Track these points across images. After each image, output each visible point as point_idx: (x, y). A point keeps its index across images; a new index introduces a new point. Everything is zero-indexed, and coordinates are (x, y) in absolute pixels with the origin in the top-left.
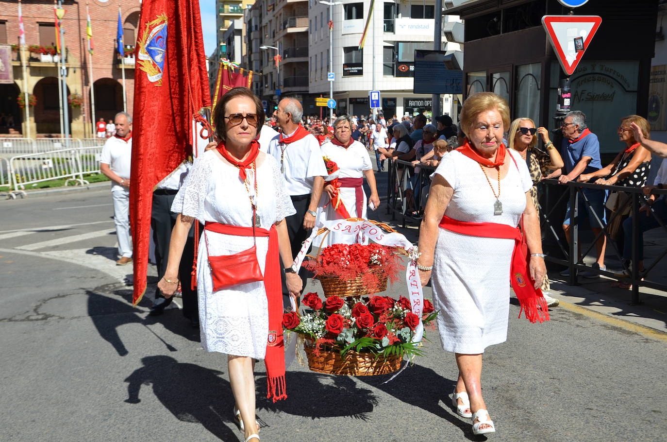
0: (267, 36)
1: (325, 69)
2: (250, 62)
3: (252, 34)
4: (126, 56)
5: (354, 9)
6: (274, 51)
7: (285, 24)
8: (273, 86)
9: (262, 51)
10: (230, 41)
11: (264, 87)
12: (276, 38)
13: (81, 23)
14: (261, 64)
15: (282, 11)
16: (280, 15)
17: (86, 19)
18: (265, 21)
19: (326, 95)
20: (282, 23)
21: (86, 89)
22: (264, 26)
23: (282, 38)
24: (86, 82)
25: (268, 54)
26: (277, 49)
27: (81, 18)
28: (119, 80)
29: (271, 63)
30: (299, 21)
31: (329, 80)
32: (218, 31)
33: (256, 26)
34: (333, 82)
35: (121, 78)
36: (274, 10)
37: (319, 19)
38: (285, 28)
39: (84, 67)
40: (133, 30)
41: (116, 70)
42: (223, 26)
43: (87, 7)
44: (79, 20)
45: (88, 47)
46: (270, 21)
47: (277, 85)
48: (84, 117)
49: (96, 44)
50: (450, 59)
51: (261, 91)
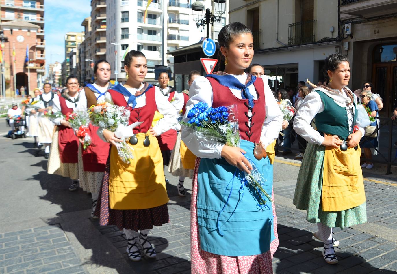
0: (88, 55)
1: (113, 69)
2: (80, 66)
3: (81, 55)
4: (30, 63)
5: (125, 47)
6: (91, 62)
7: (96, 51)
8: (91, 76)
9: (85, 62)
10: (71, 57)
11: (86, 76)
12: (92, 56)
13: (11, 50)
14: (85, 66)
15: (94, 46)
16: (94, 47)
17: (12, 48)
18: (87, 49)
19: (114, 79)
20: (94, 50)
21: (12, 77)
22: (87, 52)
23: (95, 57)
24: (12, 74)
25: (88, 63)
26: (92, 60)
27: (11, 47)
28: (26, 73)
29: (89, 67)
30: (102, 50)
31: (115, 74)
32: (66, 53)
33: (83, 52)
34: (117, 75)
35: (27, 72)
36: (91, 45)
37: (111, 50)
38: (96, 53)
39: (11, 67)
40: (33, 53)
41: (25, 69)
42: (68, 51)
43: (14, 44)
44: (10, 48)
45: (13, 59)
46: (89, 50)
47: (92, 75)
48: (11, 89)
49: (17, 59)
50: (169, 69)
51: (85, 78)
